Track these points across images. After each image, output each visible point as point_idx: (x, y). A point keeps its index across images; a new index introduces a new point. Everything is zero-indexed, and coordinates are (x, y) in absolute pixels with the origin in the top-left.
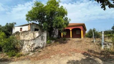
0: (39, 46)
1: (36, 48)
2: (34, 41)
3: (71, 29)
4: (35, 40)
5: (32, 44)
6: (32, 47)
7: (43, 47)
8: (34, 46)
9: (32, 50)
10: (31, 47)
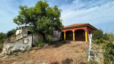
0: (19, 49)
1: (15, 51)
2: (11, 44)
3: (73, 31)
4: (14, 43)
5: (9, 47)
6: (9, 50)
7: (25, 51)
8: (12, 49)
9: (8, 53)
10: (7, 50)
